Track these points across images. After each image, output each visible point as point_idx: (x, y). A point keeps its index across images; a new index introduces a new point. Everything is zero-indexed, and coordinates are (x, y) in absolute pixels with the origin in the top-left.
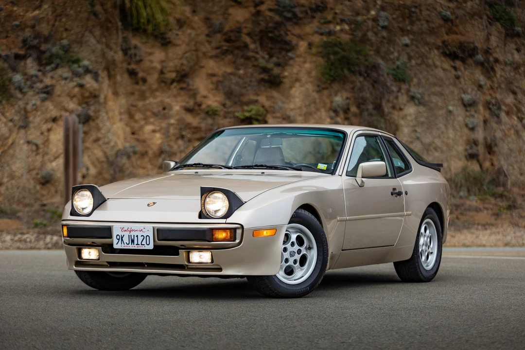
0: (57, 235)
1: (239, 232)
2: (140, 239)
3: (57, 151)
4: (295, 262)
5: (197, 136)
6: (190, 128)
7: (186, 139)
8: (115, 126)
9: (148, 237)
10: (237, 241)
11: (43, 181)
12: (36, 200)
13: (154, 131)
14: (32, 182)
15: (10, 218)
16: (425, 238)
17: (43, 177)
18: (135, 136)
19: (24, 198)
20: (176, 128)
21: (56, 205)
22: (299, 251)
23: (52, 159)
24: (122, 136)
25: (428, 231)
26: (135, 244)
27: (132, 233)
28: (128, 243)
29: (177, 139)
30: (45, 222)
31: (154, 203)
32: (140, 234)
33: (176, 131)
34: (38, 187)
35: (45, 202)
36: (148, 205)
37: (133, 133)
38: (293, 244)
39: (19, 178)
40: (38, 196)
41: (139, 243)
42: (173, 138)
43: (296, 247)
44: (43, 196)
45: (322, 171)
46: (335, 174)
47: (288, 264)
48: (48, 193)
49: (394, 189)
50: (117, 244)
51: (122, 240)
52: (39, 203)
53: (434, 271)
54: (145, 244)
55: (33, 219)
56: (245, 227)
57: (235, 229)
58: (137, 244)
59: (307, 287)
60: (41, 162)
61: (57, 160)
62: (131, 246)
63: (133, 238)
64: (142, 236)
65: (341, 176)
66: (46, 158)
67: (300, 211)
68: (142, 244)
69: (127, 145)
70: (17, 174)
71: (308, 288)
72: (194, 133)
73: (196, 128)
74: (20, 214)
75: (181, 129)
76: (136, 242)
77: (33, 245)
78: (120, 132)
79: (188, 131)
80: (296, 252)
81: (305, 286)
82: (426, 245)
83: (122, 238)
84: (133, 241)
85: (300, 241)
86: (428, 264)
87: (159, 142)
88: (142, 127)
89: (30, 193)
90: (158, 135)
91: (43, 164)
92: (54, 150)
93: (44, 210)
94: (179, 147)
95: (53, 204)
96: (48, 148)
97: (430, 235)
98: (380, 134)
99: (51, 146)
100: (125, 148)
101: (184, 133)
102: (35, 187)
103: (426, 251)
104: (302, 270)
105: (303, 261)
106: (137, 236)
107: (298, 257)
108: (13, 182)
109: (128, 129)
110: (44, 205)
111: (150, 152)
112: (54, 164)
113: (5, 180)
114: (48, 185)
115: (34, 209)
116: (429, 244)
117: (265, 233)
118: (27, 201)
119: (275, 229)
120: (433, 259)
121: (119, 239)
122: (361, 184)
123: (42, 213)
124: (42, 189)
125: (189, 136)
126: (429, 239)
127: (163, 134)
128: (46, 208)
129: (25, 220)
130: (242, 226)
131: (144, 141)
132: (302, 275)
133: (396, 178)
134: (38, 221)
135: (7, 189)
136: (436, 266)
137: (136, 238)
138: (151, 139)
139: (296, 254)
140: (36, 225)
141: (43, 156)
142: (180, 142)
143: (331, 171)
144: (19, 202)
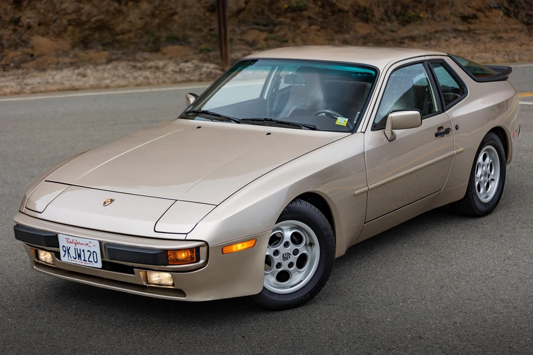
0: (214, 63)
1: (203, 251)
2: (87, 254)
4: (291, 265)
9: (95, 253)
10: (202, 262)
12: (206, 25)
14: (202, 10)
15: (181, 45)
16: (484, 168)
19: (195, 24)
22: (296, 252)
25: (488, 159)
26: (82, 260)
27: (78, 247)
28: (75, 257)
30: (209, 48)
31: (112, 201)
32: (86, 248)
34: (208, 14)
35: (213, 27)
36: (105, 203)
38: (286, 244)
39: (191, 7)
40: (208, 21)
41: (87, 259)
43: (292, 247)
44: (212, 21)
45: (340, 129)
46: (356, 132)
47: (280, 270)
49: (440, 128)
50: (64, 256)
51: (69, 253)
52: (208, 27)
53: (495, 201)
54: (93, 261)
55: (200, 44)
56: (210, 245)
57: (198, 248)
58: (84, 260)
59: (306, 294)
62: (78, 261)
63: (79, 252)
64: (88, 251)
65: (364, 132)
67: (294, 205)
68: (89, 261)
70: (189, 4)
71: (308, 295)
74: (191, 40)
76: (83, 258)
77: (188, 76)
80: (292, 254)
81: (303, 294)
82: (485, 176)
83: (68, 250)
84: (80, 256)
85: (297, 239)
86: (487, 194)
89: (200, 20)
93: (211, 35)
97: (491, 161)
98: (427, 58)
102: (205, 14)
103: (485, 181)
104: (300, 272)
105: (302, 261)
106: (83, 251)
107: (294, 259)
108: (186, 11)
110: (212, 30)
113: (179, 10)
115: (203, 34)
116: (489, 172)
117: (240, 247)
118: (198, 27)
119: (255, 239)
120: (494, 187)
121: (65, 251)
122: (391, 138)
123: (209, 37)
124: (211, 15)
126: (489, 168)
128: (213, 32)
129: (193, 46)
130: (207, 243)
132: (300, 279)
133: (443, 111)
134: (203, 46)
135: (181, 17)
136: (498, 195)
137: (82, 253)
139: (292, 256)
140: (201, 51)
143: (352, 129)
144: (191, 29)
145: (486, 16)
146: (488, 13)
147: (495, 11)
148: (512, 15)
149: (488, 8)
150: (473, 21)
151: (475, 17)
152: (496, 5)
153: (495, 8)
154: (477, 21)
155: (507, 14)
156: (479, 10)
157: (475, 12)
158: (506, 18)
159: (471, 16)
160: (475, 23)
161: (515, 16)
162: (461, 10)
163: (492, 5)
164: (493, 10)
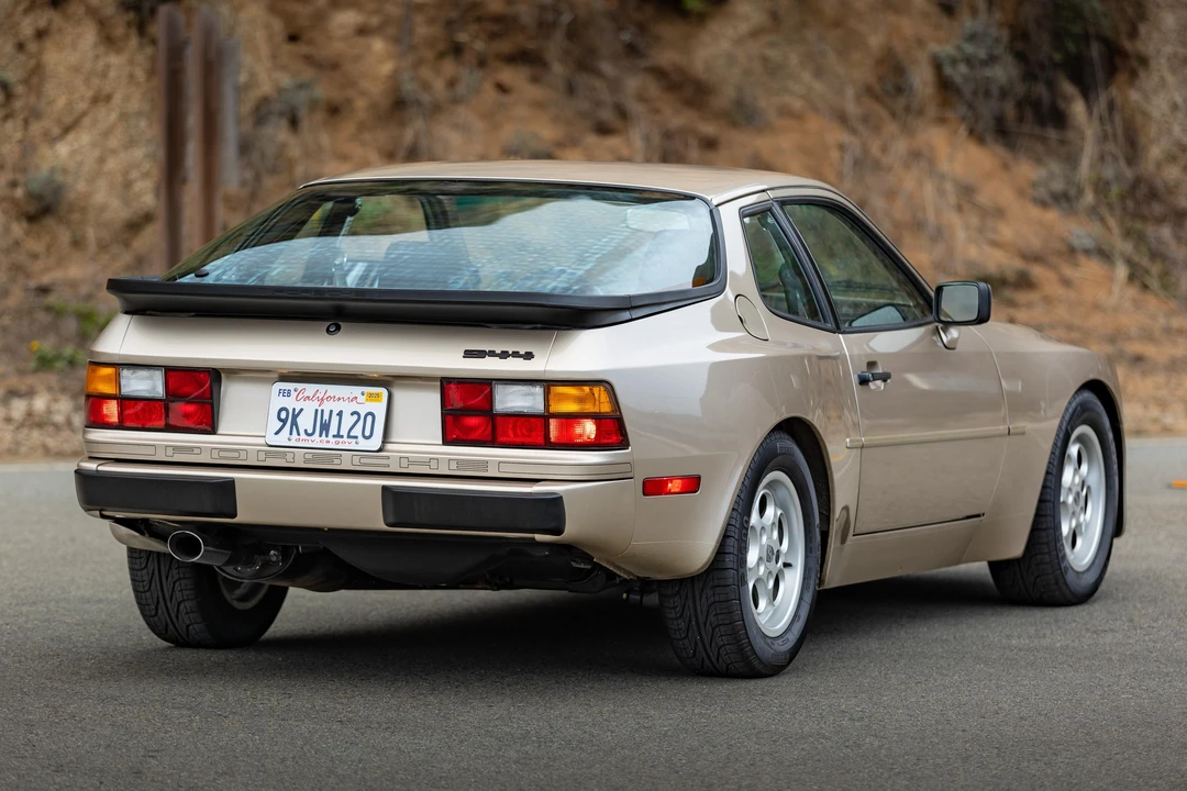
3: (70, 104)
5: (505, 46)
6: (479, 19)
7: (469, 57)
8: (244, 16)
11: (32, 208)
12: (16, 272)
13: (363, 31)
17: (32, 196)
18: (302, 48)
20: (431, 21)
21: (84, 290)
23: (56, 131)
24: (264, 50)
29: (441, 56)
30: (66, 352)
33: (435, 31)
34: (18, 229)
35: (46, 279)
37: (293, 38)
40: (21, 258)
42: (429, 54)
44: (35, 256)
48: (49, 248)
52: (25, 281)
55: (23, 339)
60: (20, 142)
61: (71, 136)
66: (36, 128)
69: (286, 80)
72: (493, 36)
73: (499, 19)
75: (449, 24)
78: (260, 36)
79: (473, 28)
87: (387, 68)
88: (320, 18)
90: (378, 45)
91: (27, 148)
92: (61, 102)
93: (49, 309)
94: (452, 84)
95: (73, 284)
96: (39, 94)
99: (50, 88)
100: (280, 90)
101: (463, 37)
102: (7, 229)
109: (278, 25)
110: (44, 290)
111: (361, 104)
112: (63, 149)
114: (49, 222)
123: (43, 317)
124: (27, 233)
125: (479, 46)
127: (396, 40)
128: (51, 299)
131: (335, 66)
134: (45, 345)
138: (357, 58)
140: (45, 363)
141: (26, 122)
142: (449, 67)
145: (1066, 282)
146: (1068, 271)
147: (1091, 268)
148: (1154, 283)
149: (1059, 254)
150: (1022, 297)
151: (1024, 282)
152: (1088, 243)
153: (1087, 252)
154: (1033, 296)
155: (1136, 276)
156: (1037, 258)
157: (1018, 264)
158: (1132, 292)
159: (1011, 276)
160: (1029, 305)
161: (1165, 287)
162: (973, 252)
163: (1076, 243)
164: (1082, 259)
